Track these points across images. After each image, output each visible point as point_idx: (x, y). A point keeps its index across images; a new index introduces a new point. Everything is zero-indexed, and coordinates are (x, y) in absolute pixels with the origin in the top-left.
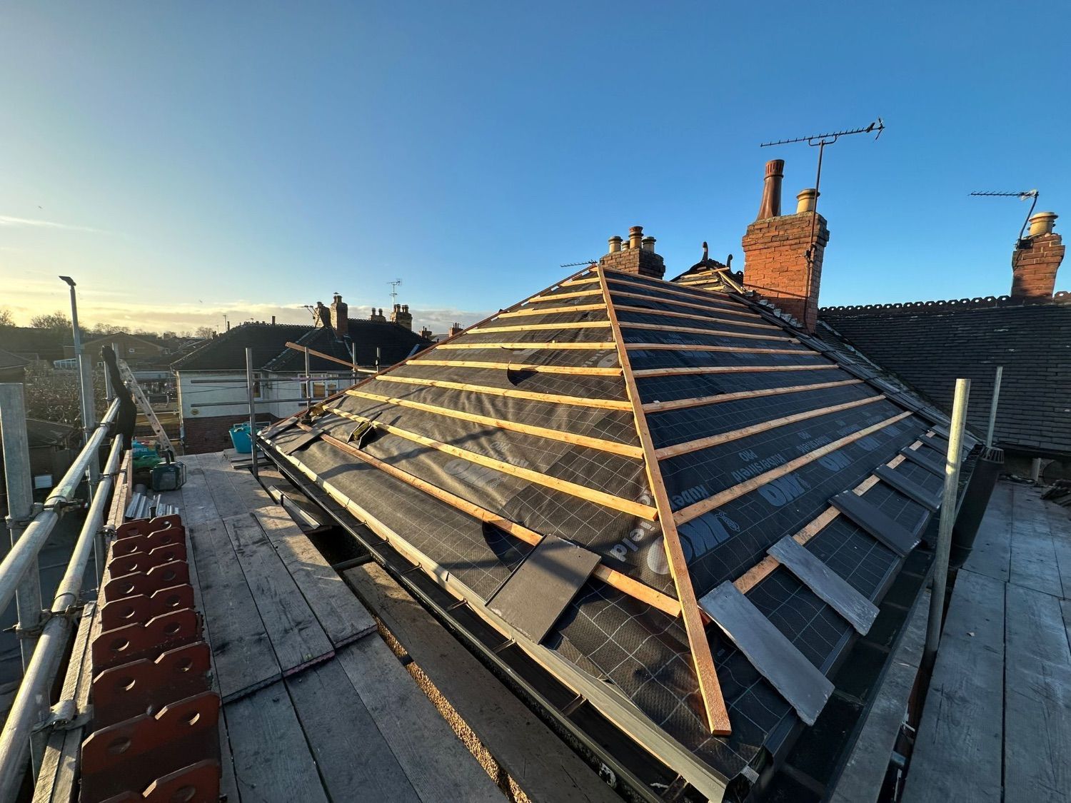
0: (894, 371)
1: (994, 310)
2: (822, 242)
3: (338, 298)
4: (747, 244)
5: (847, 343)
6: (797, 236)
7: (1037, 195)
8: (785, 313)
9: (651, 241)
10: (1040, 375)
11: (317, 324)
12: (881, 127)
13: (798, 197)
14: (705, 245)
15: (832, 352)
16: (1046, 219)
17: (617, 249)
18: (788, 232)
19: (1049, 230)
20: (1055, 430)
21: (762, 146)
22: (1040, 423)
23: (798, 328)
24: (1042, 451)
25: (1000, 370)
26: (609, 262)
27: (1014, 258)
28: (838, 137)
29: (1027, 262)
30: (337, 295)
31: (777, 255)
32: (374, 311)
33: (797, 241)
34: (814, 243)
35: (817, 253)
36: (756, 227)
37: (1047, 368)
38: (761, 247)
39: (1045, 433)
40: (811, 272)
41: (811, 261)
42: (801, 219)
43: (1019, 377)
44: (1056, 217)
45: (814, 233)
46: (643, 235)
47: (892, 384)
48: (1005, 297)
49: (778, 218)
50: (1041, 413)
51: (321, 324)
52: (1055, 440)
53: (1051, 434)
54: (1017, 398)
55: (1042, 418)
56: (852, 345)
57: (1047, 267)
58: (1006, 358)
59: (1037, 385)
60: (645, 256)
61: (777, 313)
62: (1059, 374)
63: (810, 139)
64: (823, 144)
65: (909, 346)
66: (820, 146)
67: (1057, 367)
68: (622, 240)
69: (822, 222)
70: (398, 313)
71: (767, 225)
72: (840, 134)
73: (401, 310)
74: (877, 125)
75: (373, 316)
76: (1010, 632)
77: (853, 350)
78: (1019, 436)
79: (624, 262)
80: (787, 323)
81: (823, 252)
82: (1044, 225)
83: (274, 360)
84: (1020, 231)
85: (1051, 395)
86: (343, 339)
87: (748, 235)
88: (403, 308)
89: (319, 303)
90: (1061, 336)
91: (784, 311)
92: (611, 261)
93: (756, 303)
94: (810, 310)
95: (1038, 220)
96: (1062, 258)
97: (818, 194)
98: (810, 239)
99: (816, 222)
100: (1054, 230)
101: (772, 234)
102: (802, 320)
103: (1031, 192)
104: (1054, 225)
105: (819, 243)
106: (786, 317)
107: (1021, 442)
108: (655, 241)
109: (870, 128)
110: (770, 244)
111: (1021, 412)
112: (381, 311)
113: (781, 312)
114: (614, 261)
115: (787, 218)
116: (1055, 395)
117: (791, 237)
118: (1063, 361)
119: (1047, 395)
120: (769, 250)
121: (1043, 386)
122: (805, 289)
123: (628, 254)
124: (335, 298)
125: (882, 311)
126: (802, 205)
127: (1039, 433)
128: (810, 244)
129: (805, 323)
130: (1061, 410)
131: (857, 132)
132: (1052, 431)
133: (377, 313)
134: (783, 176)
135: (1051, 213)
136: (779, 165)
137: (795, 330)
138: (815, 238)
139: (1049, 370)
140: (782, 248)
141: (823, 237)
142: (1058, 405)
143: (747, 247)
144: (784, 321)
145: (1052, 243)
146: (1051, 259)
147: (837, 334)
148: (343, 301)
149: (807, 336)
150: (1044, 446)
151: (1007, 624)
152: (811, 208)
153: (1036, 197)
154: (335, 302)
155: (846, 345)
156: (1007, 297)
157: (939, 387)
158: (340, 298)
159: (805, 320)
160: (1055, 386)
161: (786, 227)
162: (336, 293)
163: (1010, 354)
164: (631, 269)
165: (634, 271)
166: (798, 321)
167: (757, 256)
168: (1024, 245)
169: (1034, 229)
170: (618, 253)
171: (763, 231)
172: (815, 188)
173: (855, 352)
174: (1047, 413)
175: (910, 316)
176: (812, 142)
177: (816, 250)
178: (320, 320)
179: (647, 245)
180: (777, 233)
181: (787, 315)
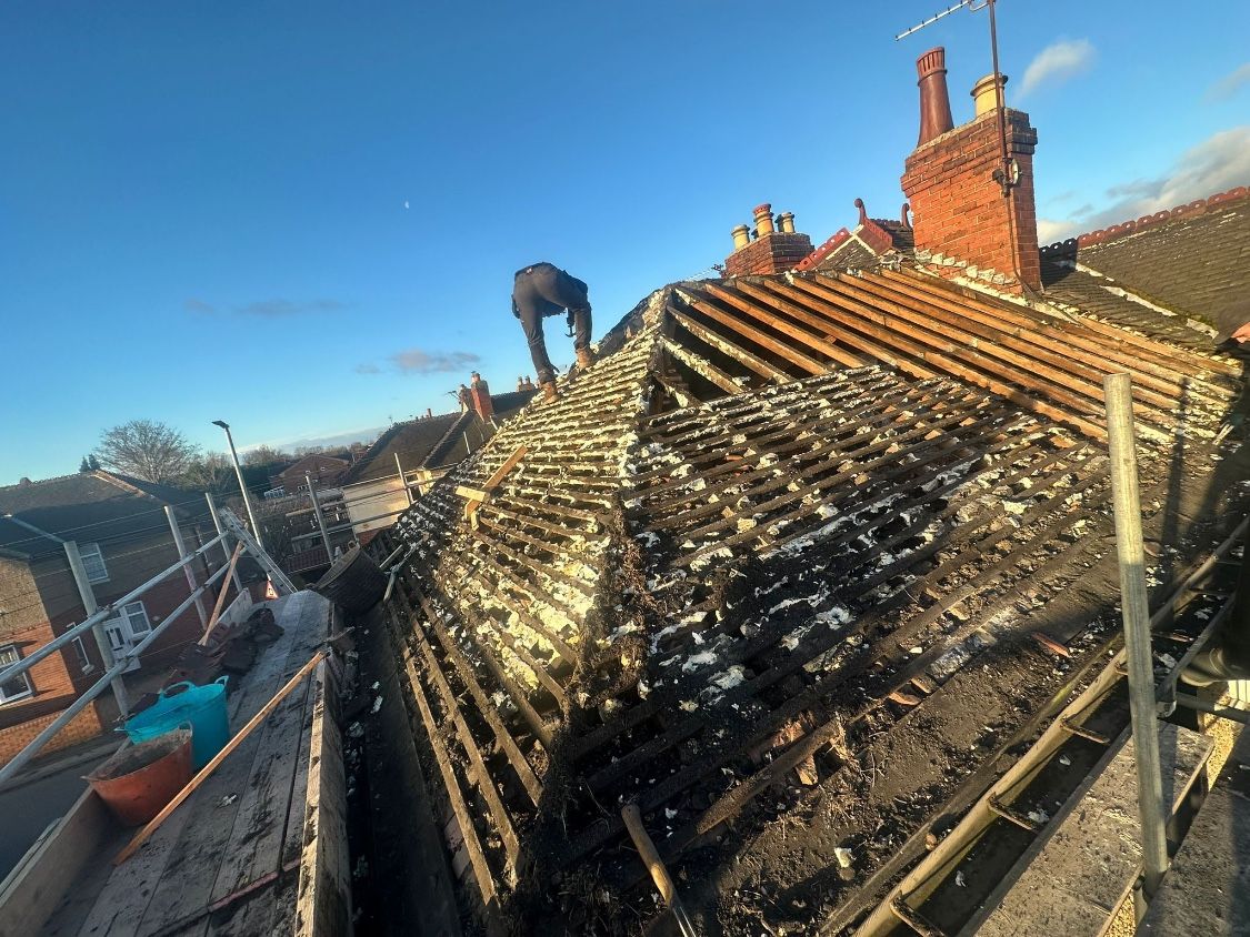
2: (1025, 147)
4: (908, 186)
5: (1112, 284)
6: (980, 152)
8: (983, 269)
11: (460, 409)
13: (975, 92)
14: (860, 204)
17: (745, 241)
18: (966, 149)
23: (1007, 286)
26: (737, 262)
30: (474, 374)
31: (956, 187)
33: (981, 160)
34: (1010, 154)
36: (918, 158)
38: (929, 183)
42: (985, 124)
45: (1007, 139)
49: (950, 134)
51: (465, 410)
61: (974, 270)
65: (1222, 265)
68: (749, 229)
69: (1020, 120)
71: (933, 150)
75: (521, 385)
77: (1122, 293)
79: (754, 257)
83: (428, 457)
86: (490, 420)
87: (908, 172)
89: (461, 386)
91: (981, 267)
92: (740, 260)
94: (1024, 254)
97: (1006, 80)
98: (998, 152)
99: (1007, 122)
101: (943, 160)
102: (1015, 273)
105: (1020, 152)
106: (988, 275)
108: (794, 216)
110: (941, 177)
112: (528, 379)
113: (979, 270)
114: (742, 258)
115: (964, 129)
117: (970, 157)
120: (943, 185)
122: (1007, 227)
123: (758, 245)
124: (473, 377)
126: (985, 102)
128: (1001, 158)
129: (1020, 277)
134: (947, 71)
138: (1009, 147)
140: (963, 176)
141: (1026, 141)
143: (912, 191)
147: (1094, 274)
148: (482, 378)
154: (474, 381)
155: (1109, 288)
158: (478, 376)
159: (1019, 272)
161: (962, 143)
165: (769, 263)
167: (928, 197)
170: (746, 246)
171: (928, 160)
172: (996, 72)
173: (1125, 296)
175: (1221, 214)
178: (464, 404)
180: (949, 157)
181: (988, 271)
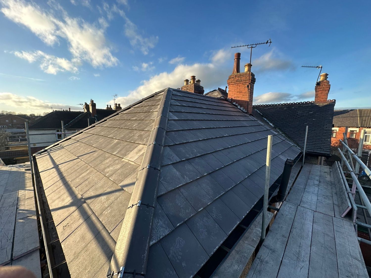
0: (278, 127)
1: (310, 106)
2: (253, 82)
3: (92, 101)
6: (245, 80)
7: (322, 67)
8: (241, 107)
9: (199, 81)
10: (322, 128)
11: (84, 111)
12: (271, 42)
13: (245, 66)
15: (256, 121)
16: (325, 76)
17: (187, 84)
18: (242, 78)
19: (326, 79)
20: (325, 146)
21: (232, 48)
22: (320, 144)
23: (246, 112)
24: (320, 154)
25: (307, 127)
26: (184, 89)
27: (315, 89)
28: (257, 45)
29: (320, 90)
30: (91, 100)
31: (238, 86)
32: (108, 106)
33: (245, 82)
34: (250, 83)
35: (251, 86)
36: (232, 77)
37: (324, 125)
38: (233, 83)
39: (321, 148)
40: (249, 93)
41: (249, 89)
42: (246, 74)
43: (315, 129)
44: (328, 75)
45: (250, 79)
46: (196, 79)
47: (275, 132)
48: (312, 101)
49: (239, 73)
50: (321, 141)
51: (86, 111)
52: (325, 150)
53: (324, 148)
54: (314, 136)
55: (321, 143)
56: (266, 118)
57: (325, 91)
58: (312, 122)
59: (320, 131)
60: (197, 87)
61: (239, 107)
62: (327, 128)
63: (248, 46)
64: (252, 47)
65: (283, 118)
66: (251, 48)
67: (327, 125)
68: (189, 81)
69: (253, 75)
70: (116, 107)
71: (235, 76)
72: (257, 44)
73: (118, 106)
74: (269, 41)
75: (108, 107)
76: (293, 227)
77: (266, 120)
78: (314, 149)
79: (189, 89)
80: (242, 111)
81: (253, 86)
82: (324, 77)
83: (67, 124)
84: (317, 79)
85: (324, 135)
86: (94, 116)
87: (229, 79)
88: (118, 105)
89: (86, 103)
90: (328, 115)
92: (185, 88)
93: (232, 104)
94: (249, 106)
95: (322, 76)
96: (330, 89)
97: (251, 65)
98: (248, 81)
99: (250, 75)
100: (328, 79)
101: (237, 79)
102: (247, 110)
103: (320, 66)
104: (327, 78)
105: (251, 82)
106: (242, 109)
107: (315, 151)
108: (200, 81)
109: (267, 43)
110: (236, 83)
111: (315, 140)
112: (110, 106)
113: (240, 107)
114: (186, 88)
115: (241, 73)
116: (326, 135)
117: (242, 80)
118: (329, 123)
119: (323, 135)
120: (236, 85)
121: (322, 131)
122: (247, 99)
123: (190, 86)
124: (91, 101)
125: (276, 106)
126: (246, 69)
127: (320, 148)
128: (248, 83)
129: (248, 111)
130: (327, 140)
131: (263, 43)
132: (324, 147)
133: (109, 107)
134: (240, 59)
135: (326, 73)
136: (239, 55)
137: (245, 113)
138: (250, 81)
139: (324, 126)
140: (240, 84)
141: (253, 81)
142: (326, 138)
143: (229, 84)
144: (241, 110)
145: (327, 84)
146: (326, 89)
147: (261, 114)
148: (94, 102)
149: (248, 115)
150: (321, 152)
151: (293, 224)
152: (249, 70)
153: (321, 68)
154: (91, 102)
155: (264, 118)
156: (313, 101)
157: (291, 132)
158: (93, 101)
159: (248, 110)
160: (326, 132)
161: (241, 77)
162: (91, 99)
163: (313, 121)
164: (192, 91)
165: (193, 91)
166: (246, 110)
167: (232, 87)
168: (318, 84)
169: (321, 79)
170: (187, 85)
171: (234, 78)
172: (250, 63)
174: (323, 141)
175: (284, 108)
176: (249, 47)
177: (251, 85)
178: (86, 109)
179: (198, 83)
180: (238, 79)
181: (242, 108)
